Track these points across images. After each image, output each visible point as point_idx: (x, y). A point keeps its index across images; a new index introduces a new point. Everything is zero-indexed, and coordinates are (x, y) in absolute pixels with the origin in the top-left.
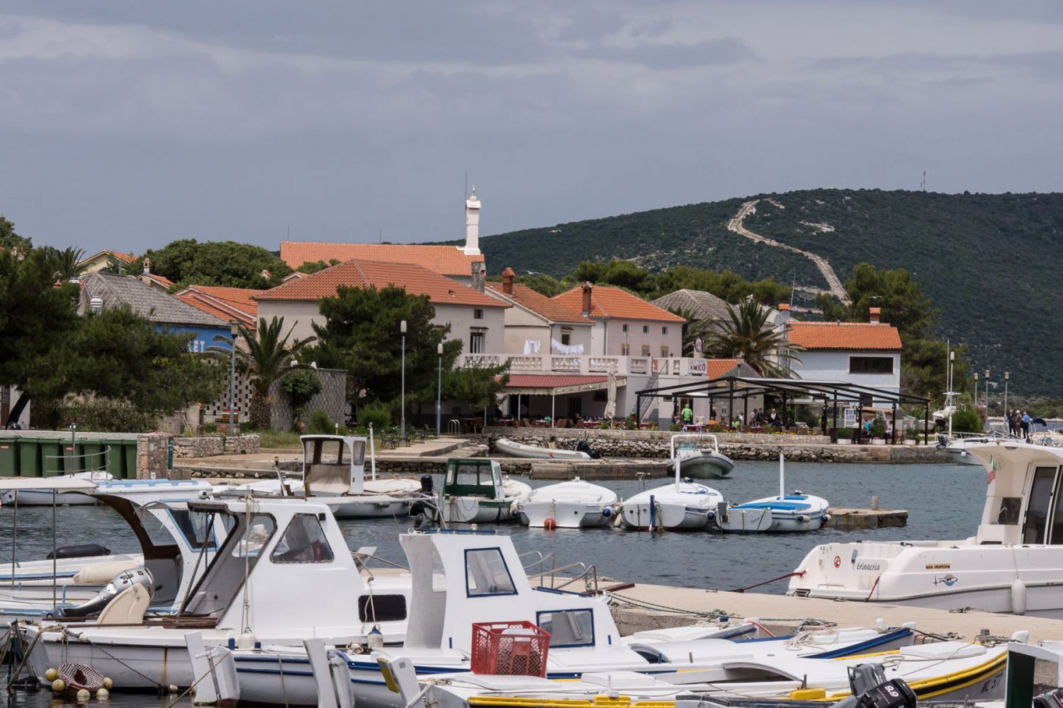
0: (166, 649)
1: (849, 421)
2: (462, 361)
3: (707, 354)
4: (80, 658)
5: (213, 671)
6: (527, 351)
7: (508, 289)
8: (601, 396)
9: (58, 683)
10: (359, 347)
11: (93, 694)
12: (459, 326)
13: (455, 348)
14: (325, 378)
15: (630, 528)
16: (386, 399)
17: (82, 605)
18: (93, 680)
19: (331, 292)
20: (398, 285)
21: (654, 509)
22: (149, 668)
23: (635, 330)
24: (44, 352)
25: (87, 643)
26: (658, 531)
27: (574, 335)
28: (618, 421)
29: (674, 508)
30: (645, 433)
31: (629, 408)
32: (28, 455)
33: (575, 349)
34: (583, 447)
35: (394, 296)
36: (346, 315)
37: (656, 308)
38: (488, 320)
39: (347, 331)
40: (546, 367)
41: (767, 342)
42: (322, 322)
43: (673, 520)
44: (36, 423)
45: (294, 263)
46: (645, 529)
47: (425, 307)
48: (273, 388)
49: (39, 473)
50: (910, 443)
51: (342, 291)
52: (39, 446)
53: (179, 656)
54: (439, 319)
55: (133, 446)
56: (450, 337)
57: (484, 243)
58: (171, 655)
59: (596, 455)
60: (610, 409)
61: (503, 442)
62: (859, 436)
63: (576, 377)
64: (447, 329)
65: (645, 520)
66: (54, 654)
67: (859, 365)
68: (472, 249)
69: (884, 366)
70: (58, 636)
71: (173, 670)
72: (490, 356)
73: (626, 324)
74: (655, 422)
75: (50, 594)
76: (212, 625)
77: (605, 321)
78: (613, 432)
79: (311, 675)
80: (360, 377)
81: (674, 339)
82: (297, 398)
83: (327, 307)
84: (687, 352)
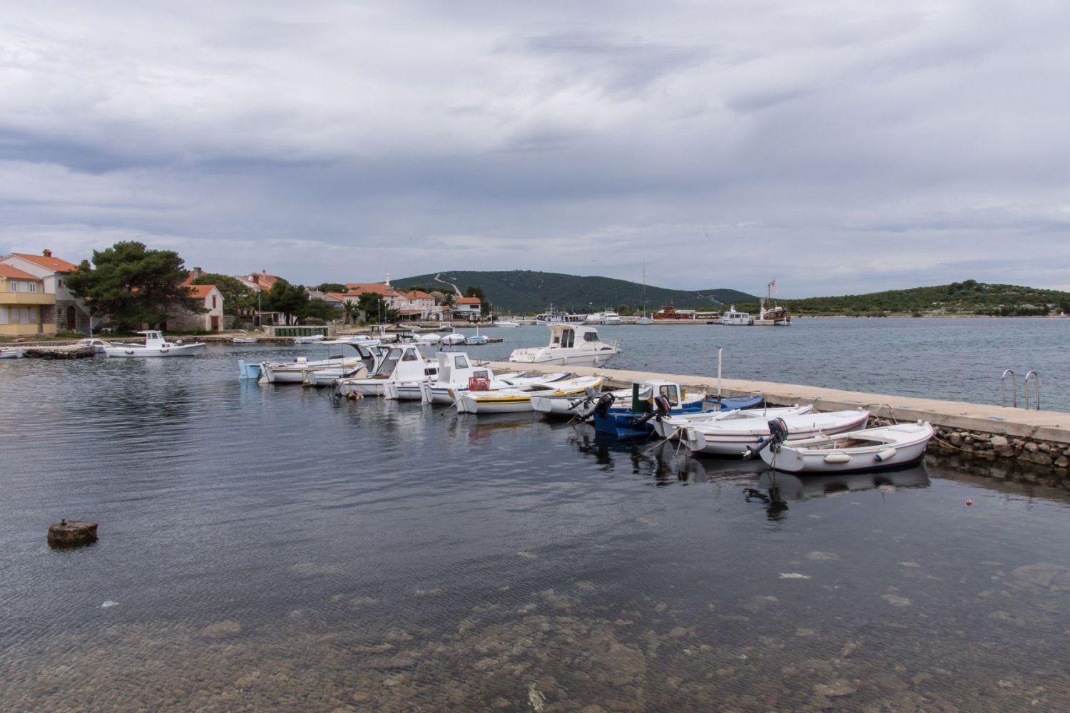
0: (376, 385)
1: (471, 318)
2: (390, 308)
3: (441, 305)
4: (354, 388)
5: (390, 391)
6: (402, 305)
7: (398, 292)
8: (420, 315)
9: (350, 395)
10: (367, 305)
11: (360, 398)
12: (388, 300)
13: (388, 305)
14: (360, 312)
15: (445, 344)
16: (374, 316)
17: (350, 372)
18: (359, 394)
19: (360, 294)
20: (375, 291)
21: (450, 340)
22: (372, 390)
23: (425, 300)
24: (302, 308)
25: (356, 384)
26: (452, 345)
27: (413, 302)
28: (424, 320)
29: (455, 340)
30: (430, 322)
31: (426, 318)
32: (303, 332)
33: (413, 305)
34: (419, 326)
35: (374, 294)
36: (365, 298)
37: (429, 295)
38: (395, 299)
39: (364, 302)
40: (407, 309)
41: (453, 302)
42: (359, 300)
43: (455, 342)
44: (299, 324)
45: (349, 288)
46: (448, 345)
47: (381, 297)
48: (350, 315)
49: (305, 335)
50: (486, 323)
51: (363, 293)
52: (300, 329)
53: (380, 386)
54: (384, 299)
55: (327, 329)
56: (387, 303)
57: (391, 282)
58: (378, 386)
59: (422, 327)
60: (422, 317)
61: (401, 325)
62: (475, 322)
63: (414, 311)
64: (386, 301)
65: (448, 342)
66: (347, 387)
67: (472, 307)
68: (388, 284)
69: (477, 307)
70: (348, 383)
71: (378, 390)
72: (395, 306)
73: (423, 299)
74: (431, 320)
75: (342, 370)
76: (387, 377)
77: (419, 298)
78: (423, 322)
79: (419, 391)
80: (368, 312)
81: (434, 302)
82: (355, 317)
83: (360, 297)
84: (436, 305)
